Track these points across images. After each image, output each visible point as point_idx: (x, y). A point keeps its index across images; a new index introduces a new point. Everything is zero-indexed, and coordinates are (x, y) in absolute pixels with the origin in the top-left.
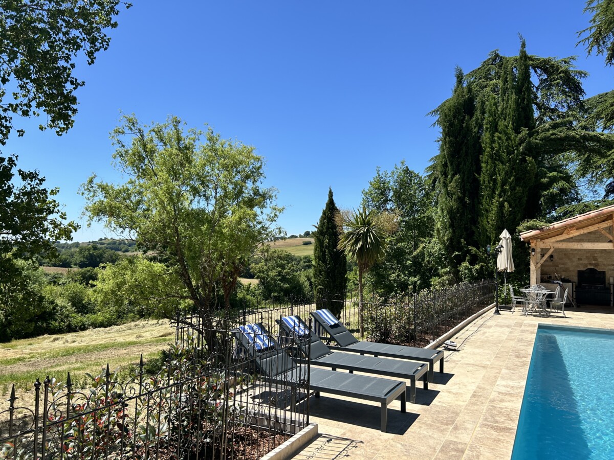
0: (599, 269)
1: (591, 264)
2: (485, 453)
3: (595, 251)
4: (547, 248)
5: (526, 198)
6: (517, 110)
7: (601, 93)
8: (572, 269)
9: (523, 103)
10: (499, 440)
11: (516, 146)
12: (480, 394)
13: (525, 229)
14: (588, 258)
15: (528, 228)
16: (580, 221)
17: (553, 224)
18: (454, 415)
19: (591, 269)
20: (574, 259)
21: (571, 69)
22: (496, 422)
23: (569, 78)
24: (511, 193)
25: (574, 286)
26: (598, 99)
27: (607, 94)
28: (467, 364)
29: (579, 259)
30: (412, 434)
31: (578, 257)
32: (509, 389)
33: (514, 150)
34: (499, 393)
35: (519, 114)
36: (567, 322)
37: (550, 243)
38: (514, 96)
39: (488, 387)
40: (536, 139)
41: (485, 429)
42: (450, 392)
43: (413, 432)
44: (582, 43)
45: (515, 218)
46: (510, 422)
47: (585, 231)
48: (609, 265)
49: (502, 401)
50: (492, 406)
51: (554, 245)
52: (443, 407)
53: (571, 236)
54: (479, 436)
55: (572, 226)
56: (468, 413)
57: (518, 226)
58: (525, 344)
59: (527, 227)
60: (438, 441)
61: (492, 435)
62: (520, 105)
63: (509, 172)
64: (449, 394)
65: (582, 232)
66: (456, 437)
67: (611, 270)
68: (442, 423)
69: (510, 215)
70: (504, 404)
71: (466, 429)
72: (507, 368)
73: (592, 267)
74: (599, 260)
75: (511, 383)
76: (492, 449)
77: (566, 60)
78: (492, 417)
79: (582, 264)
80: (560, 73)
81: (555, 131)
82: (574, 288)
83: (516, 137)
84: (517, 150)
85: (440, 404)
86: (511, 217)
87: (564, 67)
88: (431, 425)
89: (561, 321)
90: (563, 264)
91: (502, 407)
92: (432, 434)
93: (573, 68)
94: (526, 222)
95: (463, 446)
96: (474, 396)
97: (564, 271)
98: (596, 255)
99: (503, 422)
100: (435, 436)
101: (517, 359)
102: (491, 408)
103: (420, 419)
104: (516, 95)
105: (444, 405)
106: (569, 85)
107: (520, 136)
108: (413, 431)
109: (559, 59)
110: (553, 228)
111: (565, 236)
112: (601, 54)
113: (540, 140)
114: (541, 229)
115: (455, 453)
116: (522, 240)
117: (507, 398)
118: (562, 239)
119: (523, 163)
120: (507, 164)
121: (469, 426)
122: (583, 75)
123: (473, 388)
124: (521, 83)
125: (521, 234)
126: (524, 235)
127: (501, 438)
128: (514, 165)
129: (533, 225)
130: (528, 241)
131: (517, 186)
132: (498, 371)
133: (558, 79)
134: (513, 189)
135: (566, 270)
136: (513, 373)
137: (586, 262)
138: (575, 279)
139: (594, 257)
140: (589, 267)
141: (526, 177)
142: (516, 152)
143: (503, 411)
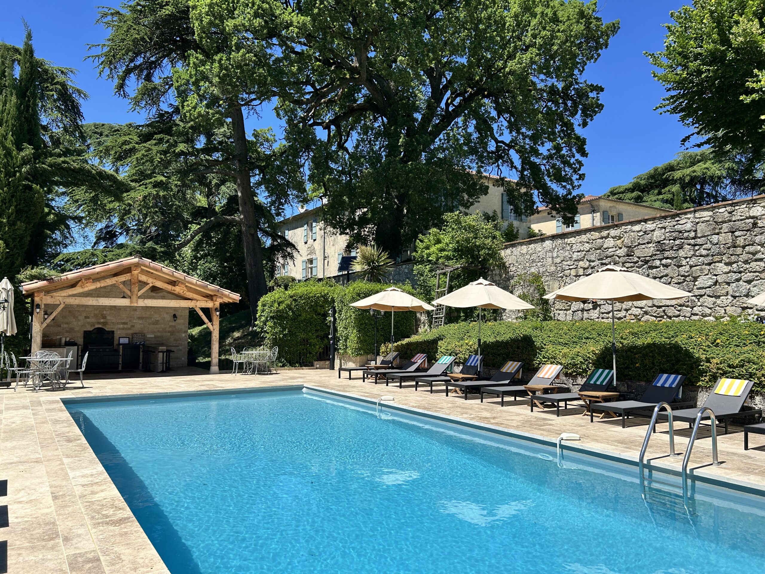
0: (108, 328)
1: (99, 323)
2: (123, 551)
3: (104, 307)
4: (55, 303)
5: (29, 238)
6: (18, 118)
7: (97, 123)
8: (77, 329)
9: (28, 110)
10: (126, 533)
11: (18, 167)
12: (61, 493)
13: (27, 278)
14: (96, 316)
15: (32, 278)
16: (98, 273)
17: (65, 274)
18: (51, 526)
19: (99, 329)
20: (80, 318)
21: (69, 83)
22: (107, 516)
23: (66, 93)
24: (9, 229)
25: (80, 349)
26: (93, 128)
27: (103, 125)
28: (11, 463)
29: (86, 317)
30: (17, 566)
31: (85, 315)
32: (90, 479)
33: (15, 172)
34: (83, 486)
35: (20, 125)
36: (90, 392)
37: (60, 298)
38: (14, 99)
39: (64, 483)
40: (43, 163)
41: (101, 528)
42: (20, 502)
43: (16, 564)
44: (91, 59)
45: (13, 264)
46: (121, 511)
47: (102, 284)
48: (118, 323)
49: (93, 493)
50: (87, 502)
51: (65, 300)
52: (27, 522)
53: (86, 289)
54: (101, 537)
55: (88, 278)
56: (66, 518)
57: (18, 274)
58: (66, 425)
59: (31, 276)
60: (59, 561)
61: (114, 531)
62: (23, 113)
63: (7, 201)
64: (21, 505)
65: (98, 285)
66: (75, 548)
67: (120, 329)
68: (43, 539)
69: (6, 258)
70: (97, 495)
71: (79, 536)
72: (68, 456)
73: (100, 326)
74: (108, 318)
75: (87, 472)
76: (127, 544)
77: (65, 71)
78: (98, 513)
79: (88, 323)
80: (55, 84)
81: (67, 159)
82: (80, 352)
83: (18, 154)
84: (20, 172)
85: (19, 520)
86: (8, 261)
87: (61, 78)
88: (33, 548)
89: (83, 393)
90: (66, 323)
91: (100, 499)
92: (43, 556)
93: (73, 82)
94: (29, 269)
95: (92, 554)
96: (55, 498)
97: (67, 332)
98: (105, 312)
99: (114, 515)
100: (49, 557)
101: (71, 444)
102: (88, 504)
103: (10, 546)
104: (18, 98)
105: (26, 519)
106: (66, 103)
107: (23, 154)
108: (14, 562)
109: (56, 67)
110: (67, 278)
111: (78, 290)
112: (111, 79)
113: (49, 166)
114: (50, 280)
115: (91, 565)
116: (24, 292)
117: (96, 488)
118: (75, 292)
119: (27, 191)
120: (5, 189)
121: (81, 531)
122: (82, 95)
123: (46, 489)
124: (25, 85)
125: (22, 284)
126: (27, 286)
127: (125, 530)
128: (15, 192)
129: (40, 274)
130: (31, 294)
131: (18, 220)
132: (59, 462)
133: (51, 90)
134: (12, 224)
135: (71, 331)
136: (80, 461)
137: (93, 320)
138: (80, 341)
139: (102, 315)
140: (97, 326)
141: (30, 210)
142: (18, 174)
143: (104, 502)
